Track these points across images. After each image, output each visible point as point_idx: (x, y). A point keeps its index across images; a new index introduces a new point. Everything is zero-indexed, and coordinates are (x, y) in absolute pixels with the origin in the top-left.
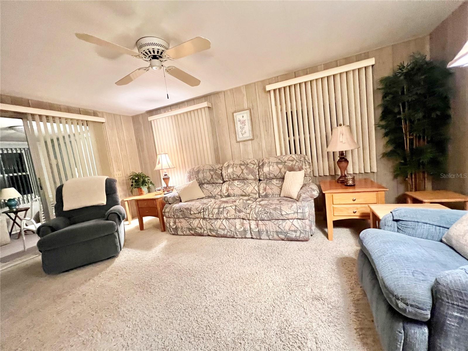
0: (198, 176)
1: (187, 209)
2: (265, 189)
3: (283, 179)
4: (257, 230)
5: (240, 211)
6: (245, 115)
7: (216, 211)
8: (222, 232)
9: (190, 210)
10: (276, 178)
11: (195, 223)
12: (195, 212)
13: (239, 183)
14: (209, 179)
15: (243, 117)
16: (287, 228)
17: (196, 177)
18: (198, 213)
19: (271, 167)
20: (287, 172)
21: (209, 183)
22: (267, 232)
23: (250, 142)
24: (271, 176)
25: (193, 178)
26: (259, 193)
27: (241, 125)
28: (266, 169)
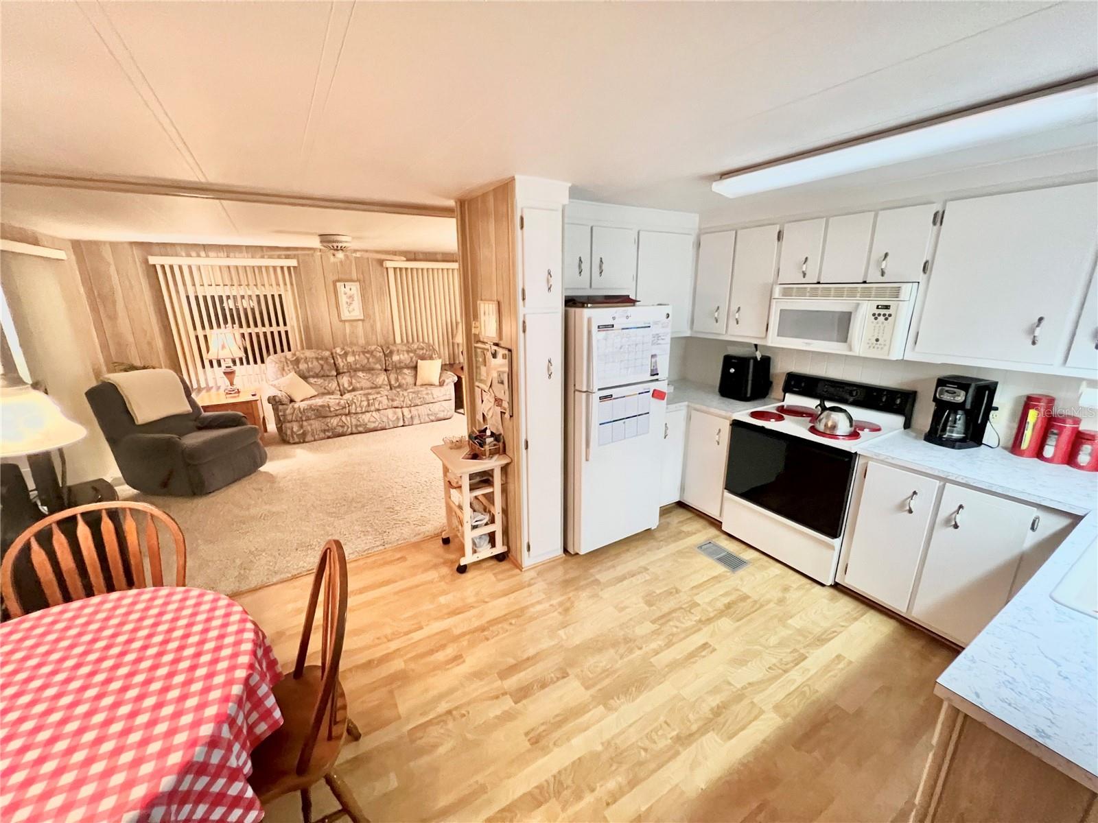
0: (298, 367)
1: (323, 406)
2: (397, 380)
3: (415, 368)
4: (410, 416)
5: (393, 400)
6: (354, 289)
7: (365, 403)
8: (371, 426)
9: (329, 407)
10: (407, 367)
11: (334, 421)
12: (337, 408)
13: (365, 375)
14: (317, 371)
15: (351, 289)
16: (437, 410)
17: (294, 368)
18: (342, 409)
19: (401, 356)
20: (419, 361)
21: (317, 376)
22: (419, 417)
23: (360, 323)
24: (402, 365)
25: (289, 370)
26: (390, 385)
27: (348, 301)
28: (395, 358)
